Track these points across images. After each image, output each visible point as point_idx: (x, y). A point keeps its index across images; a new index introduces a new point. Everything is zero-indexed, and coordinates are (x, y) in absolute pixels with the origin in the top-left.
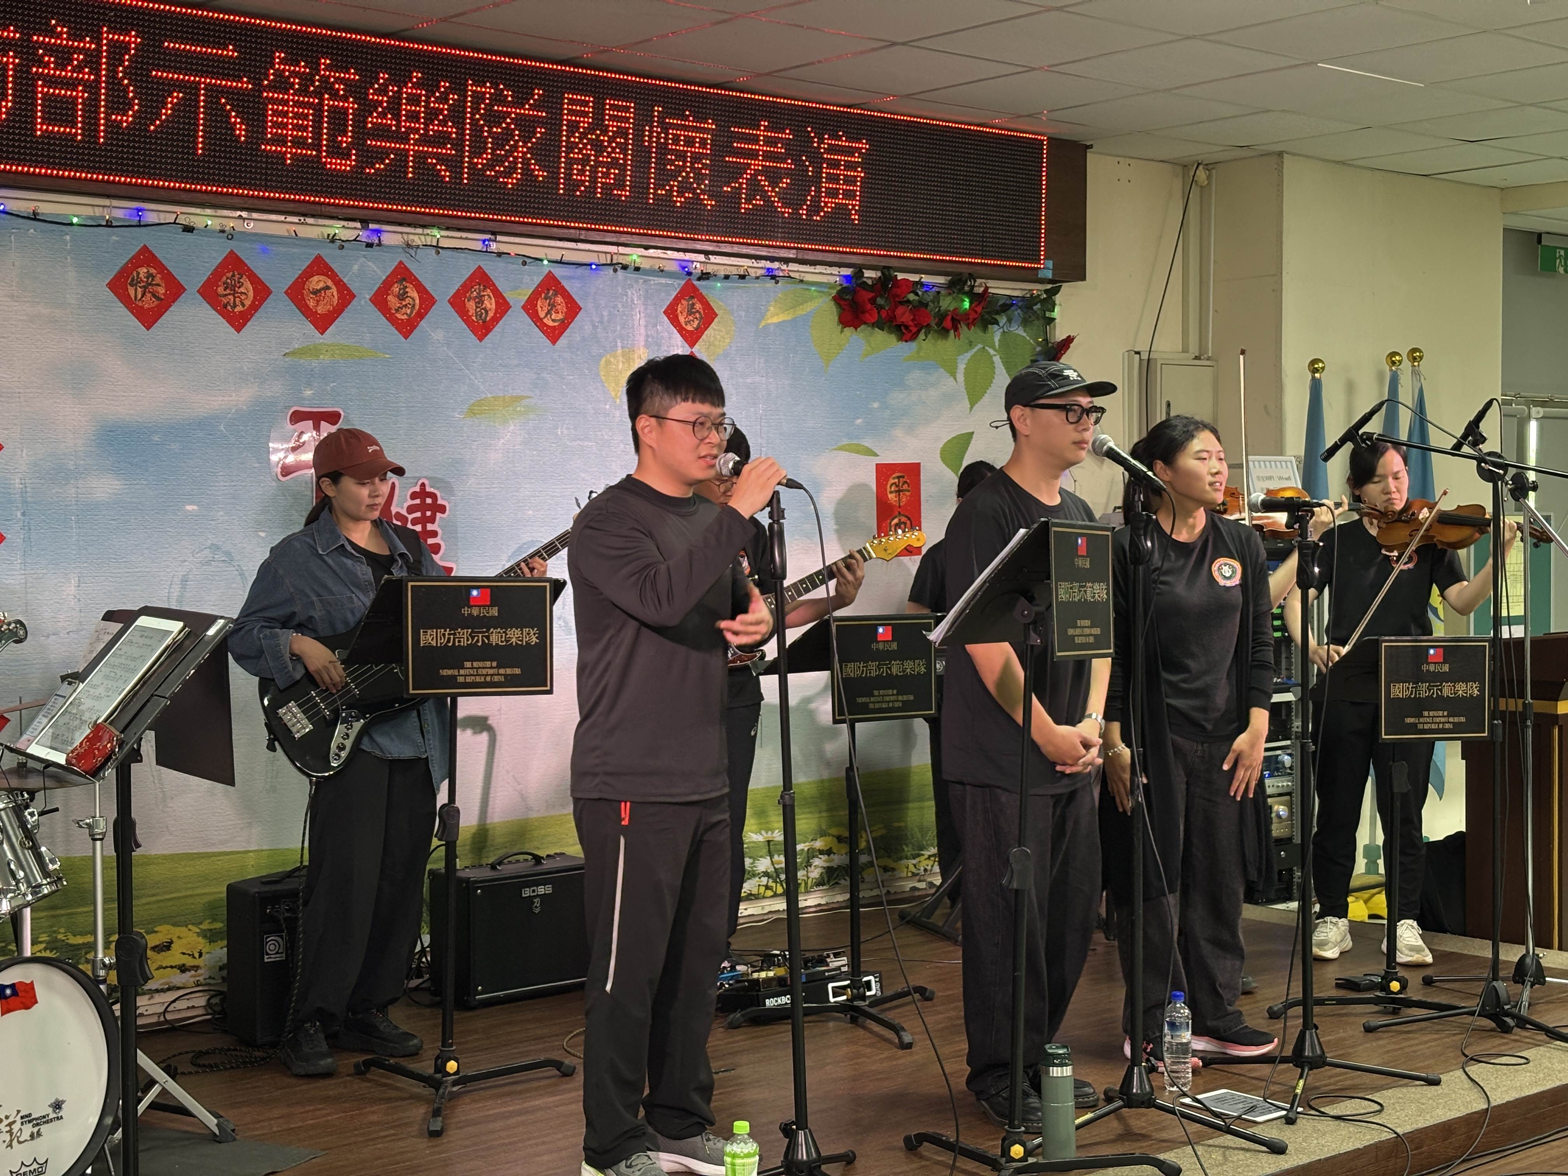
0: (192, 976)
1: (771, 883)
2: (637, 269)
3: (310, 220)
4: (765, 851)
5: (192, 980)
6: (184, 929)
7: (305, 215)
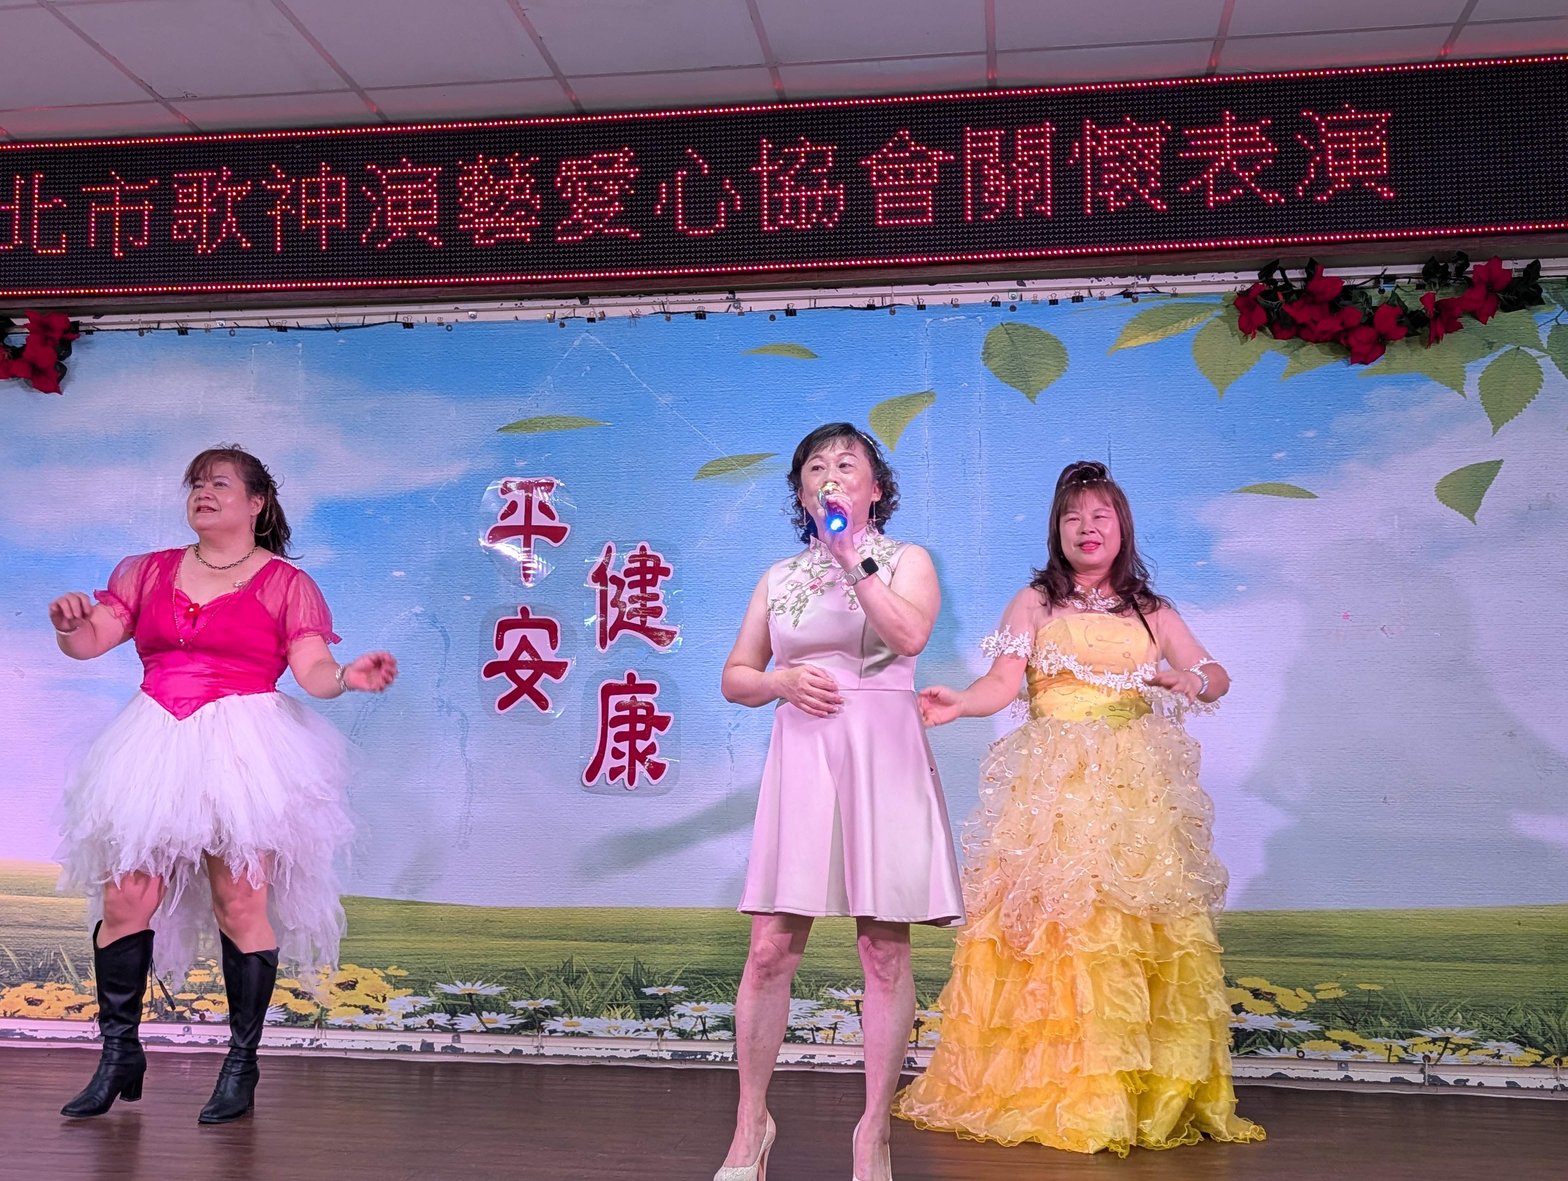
0: (375, 1019)
2: (921, 307)
3: (526, 304)
5: (374, 1022)
6: (369, 971)
7: (520, 298)
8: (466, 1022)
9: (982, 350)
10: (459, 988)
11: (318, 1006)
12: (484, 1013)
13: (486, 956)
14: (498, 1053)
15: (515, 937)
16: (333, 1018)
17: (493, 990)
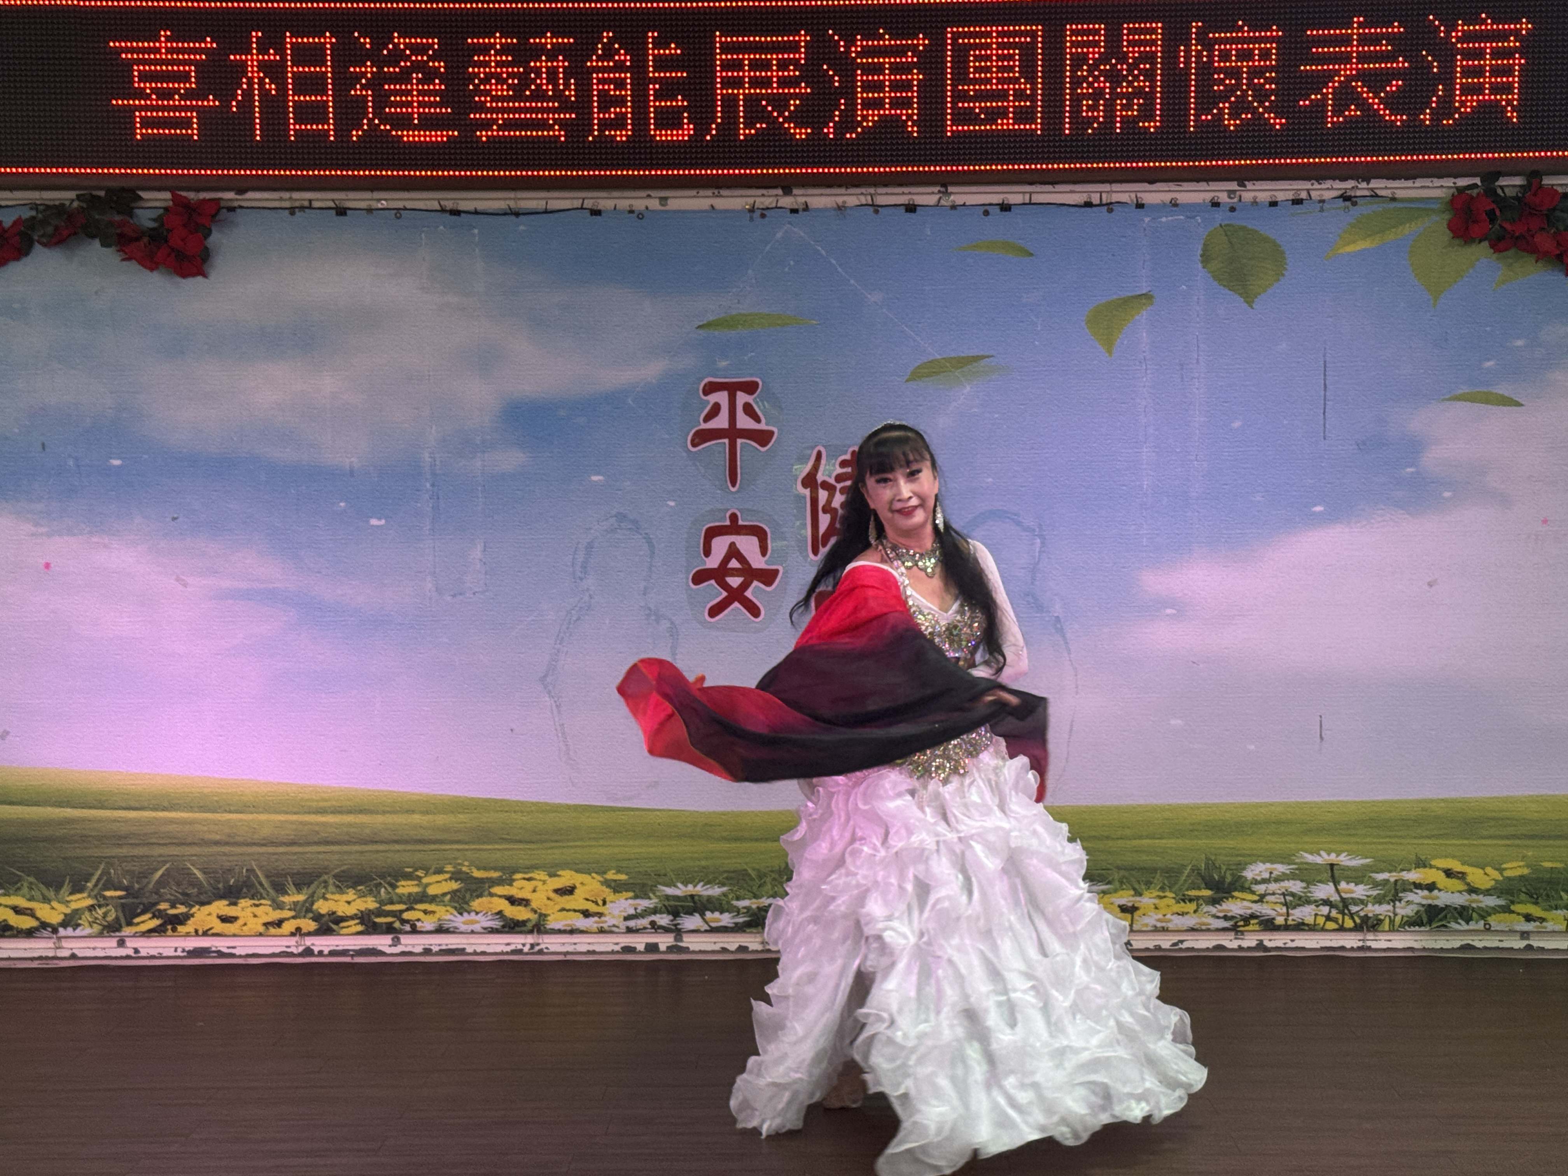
0: (596, 922)
1: (1334, 913)
2: (1140, 206)
3: (724, 192)
4: (1327, 875)
5: (596, 925)
6: (587, 876)
7: (718, 187)
8: (691, 922)
9: (1200, 252)
10: (680, 890)
11: (535, 912)
12: (708, 915)
13: (706, 858)
14: (724, 950)
15: (736, 839)
16: (552, 924)
17: (715, 891)
